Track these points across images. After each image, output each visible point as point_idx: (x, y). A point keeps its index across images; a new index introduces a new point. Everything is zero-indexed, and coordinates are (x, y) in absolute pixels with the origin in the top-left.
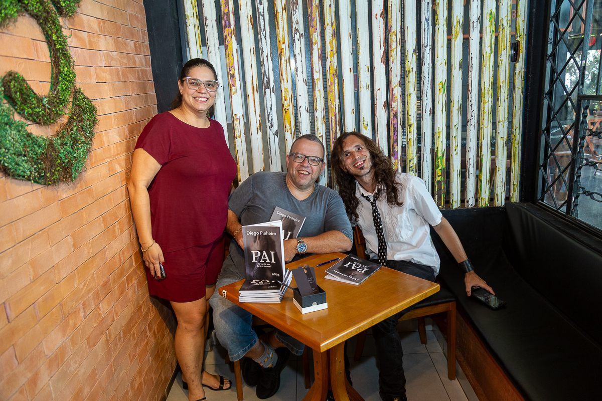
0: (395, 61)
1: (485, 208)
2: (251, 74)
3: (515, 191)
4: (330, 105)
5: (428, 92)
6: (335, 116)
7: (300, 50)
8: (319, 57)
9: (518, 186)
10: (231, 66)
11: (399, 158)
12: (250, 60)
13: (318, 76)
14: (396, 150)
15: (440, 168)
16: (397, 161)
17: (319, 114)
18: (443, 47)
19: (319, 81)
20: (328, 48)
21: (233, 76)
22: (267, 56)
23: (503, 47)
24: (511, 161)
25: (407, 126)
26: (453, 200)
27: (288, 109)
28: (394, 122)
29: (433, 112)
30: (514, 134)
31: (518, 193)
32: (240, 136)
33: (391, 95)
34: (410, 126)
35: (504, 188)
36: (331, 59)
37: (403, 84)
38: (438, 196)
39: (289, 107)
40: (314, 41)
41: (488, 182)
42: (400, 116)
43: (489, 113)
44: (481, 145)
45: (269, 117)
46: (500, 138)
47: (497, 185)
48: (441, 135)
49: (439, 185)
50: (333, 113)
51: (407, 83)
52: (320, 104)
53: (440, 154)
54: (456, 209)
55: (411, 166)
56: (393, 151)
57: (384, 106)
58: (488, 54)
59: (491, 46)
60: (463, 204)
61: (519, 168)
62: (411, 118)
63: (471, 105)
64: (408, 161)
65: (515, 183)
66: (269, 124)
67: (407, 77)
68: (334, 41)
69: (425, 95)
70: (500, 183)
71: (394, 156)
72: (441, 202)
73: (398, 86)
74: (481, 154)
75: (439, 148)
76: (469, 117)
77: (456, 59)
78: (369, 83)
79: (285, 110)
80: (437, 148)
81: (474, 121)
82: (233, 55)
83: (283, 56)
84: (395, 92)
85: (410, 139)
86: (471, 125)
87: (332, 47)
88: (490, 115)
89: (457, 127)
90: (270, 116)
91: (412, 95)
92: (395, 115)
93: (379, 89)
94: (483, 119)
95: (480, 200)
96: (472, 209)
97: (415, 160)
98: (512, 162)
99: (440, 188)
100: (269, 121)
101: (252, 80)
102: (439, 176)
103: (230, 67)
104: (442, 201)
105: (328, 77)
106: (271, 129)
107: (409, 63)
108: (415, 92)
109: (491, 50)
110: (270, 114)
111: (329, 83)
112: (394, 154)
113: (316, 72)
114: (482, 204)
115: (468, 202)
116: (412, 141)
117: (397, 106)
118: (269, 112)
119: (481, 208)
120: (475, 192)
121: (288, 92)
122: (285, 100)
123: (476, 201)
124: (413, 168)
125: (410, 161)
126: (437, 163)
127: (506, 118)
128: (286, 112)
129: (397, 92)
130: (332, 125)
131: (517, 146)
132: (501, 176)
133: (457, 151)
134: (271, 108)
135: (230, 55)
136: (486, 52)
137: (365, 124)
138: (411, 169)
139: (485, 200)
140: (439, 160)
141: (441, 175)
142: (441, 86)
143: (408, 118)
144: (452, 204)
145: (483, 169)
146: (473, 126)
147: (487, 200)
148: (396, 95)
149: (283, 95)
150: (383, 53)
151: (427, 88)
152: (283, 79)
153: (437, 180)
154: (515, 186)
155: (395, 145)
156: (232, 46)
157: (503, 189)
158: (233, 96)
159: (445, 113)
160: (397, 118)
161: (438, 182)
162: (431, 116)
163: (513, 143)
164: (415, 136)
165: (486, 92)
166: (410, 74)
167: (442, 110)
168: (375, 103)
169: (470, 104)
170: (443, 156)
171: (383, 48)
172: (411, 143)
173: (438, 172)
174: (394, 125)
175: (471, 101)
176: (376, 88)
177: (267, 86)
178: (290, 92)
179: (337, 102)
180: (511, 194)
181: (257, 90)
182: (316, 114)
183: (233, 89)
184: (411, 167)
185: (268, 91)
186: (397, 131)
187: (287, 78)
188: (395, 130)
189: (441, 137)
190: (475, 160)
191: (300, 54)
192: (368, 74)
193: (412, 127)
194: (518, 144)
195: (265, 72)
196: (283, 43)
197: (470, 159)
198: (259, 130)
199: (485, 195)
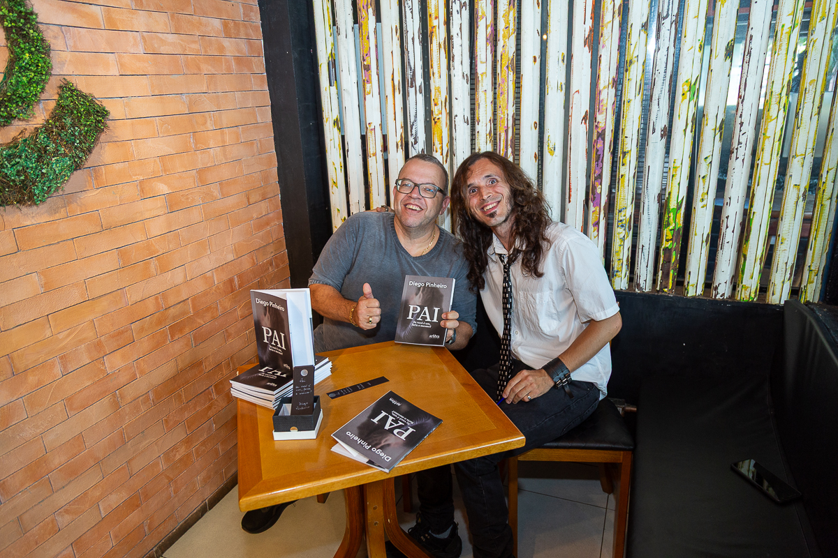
0: (608, 44)
1: (748, 303)
2: (392, 64)
3: (812, 282)
4: (499, 115)
5: (662, 97)
6: (507, 132)
7: (461, 29)
8: (487, 39)
9: (820, 273)
10: (365, 53)
11: (603, 204)
12: (391, 45)
13: (484, 68)
14: (599, 191)
15: (671, 227)
16: (598, 208)
17: (483, 128)
18: (697, 17)
19: (484, 77)
20: (501, 25)
21: (367, 68)
22: (413, 39)
23: (820, 15)
24: (810, 229)
25: (620, 155)
26: (688, 283)
27: (438, 119)
28: (599, 146)
29: (668, 133)
30: (824, 180)
31: (819, 286)
32: (375, 155)
33: (597, 102)
34: (624, 154)
35: (791, 274)
36: (505, 42)
37: (618, 83)
38: (663, 273)
39: (440, 116)
40: (480, 14)
41: (758, 261)
42: (609, 136)
43: (777, 138)
44: (753, 195)
45: (412, 128)
46: (792, 185)
47: (775, 268)
48: (678, 173)
49: (667, 254)
50: (502, 127)
51: (626, 82)
52: (484, 113)
53: (673, 205)
54: (694, 298)
55: (620, 218)
56: (593, 193)
57: (584, 118)
58: (786, 29)
59: (794, 13)
60: (708, 290)
61: (827, 242)
62: (628, 141)
63: (742, 124)
64: (616, 211)
65: (812, 268)
66: (411, 140)
67: (627, 71)
68: (511, 13)
69: (655, 102)
70: (781, 266)
71: (593, 201)
72: (668, 283)
73: (610, 86)
74: (750, 210)
75: (672, 194)
76: (735, 145)
77: (720, 40)
78: (563, 81)
79: (434, 119)
80: (670, 194)
81: (744, 152)
82: (368, 38)
83: (434, 39)
84: (603, 96)
85: (622, 176)
86: (737, 158)
87: (507, 22)
88: (777, 143)
89: (709, 160)
90: (414, 127)
91: (632, 103)
92: (602, 135)
93: (578, 91)
94: (763, 150)
95: (739, 289)
96: (724, 302)
97: (630, 211)
98: (813, 230)
99: (668, 260)
100: (412, 135)
101: (393, 74)
102: (667, 241)
103: (364, 55)
104: (671, 281)
105: (499, 71)
106: (415, 146)
107: (632, 47)
108: (639, 98)
109: (794, 21)
110: (413, 125)
111: (499, 80)
112: (595, 198)
113: (482, 62)
114: (743, 296)
115: (716, 288)
116: (626, 179)
117: (606, 120)
118: (412, 121)
119: (739, 302)
120: (733, 273)
121: (440, 92)
122: (436, 105)
123: (734, 288)
124: (624, 222)
125: (620, 211)
126: (666, 219)
127: (809, 151)
128: (435, 122)
129: (607, 96)
130: (500, 145)
131: (827, 203)
132: (786, 253)
133: (705, 202)
134: (416, 116)
135: (365, 38)
136: (783, 26)
137: (551, 146)
138: (620, 224)
139: (749, 290)
140: (671, 215)
141: (671, 240)
142: (687, 88)
143: (623, 141)
144: (686, 289)
145: (751, 236)
146: (740, 160)
147: (753, 290)
148: (605, 102)
149: (433, 97)
150: (590, 31)
151: (661, 91)
152: (433, 73)
153: (663, 247)
154: (813, 274)
155: (597, 183)
156: (367, 24)
157: (788, 276)
158: (367, 96)
159: (689, 135)
160: (604, 139)
161: (666, 249)
162: (664, 140)
163: (820, 195)
164: (632, 171)
165: (773, 100)
166: (632, 66)
167: (685, 130)
168: (570, 114)
169: (739, 120)
170: (679, 208)
171: (589, 22)
172: (623, 182)
173: (667, 233)
174: (597, 150)
175: (741, 116)
176: (574, 88)
177: (412, 84)
178: (444, 94)
179: (511, 110)
180: (802, 286)
181: (399, 89)
182: (478, 128)
183: (368, 86)
184: (621, 221)
185: (412, 91)
186: (602, 162)
187: (439, 73)
188: (599, 159)
189: (678, 176)
190: (739, 219)
191: (460, 35)
192: (563, 67)
193: (627, 157)
194: (831, 198)
195: (409, 62)
196: (436, 18)
197: (727, 217)
198: (400, 147)
199: (751, 282)
